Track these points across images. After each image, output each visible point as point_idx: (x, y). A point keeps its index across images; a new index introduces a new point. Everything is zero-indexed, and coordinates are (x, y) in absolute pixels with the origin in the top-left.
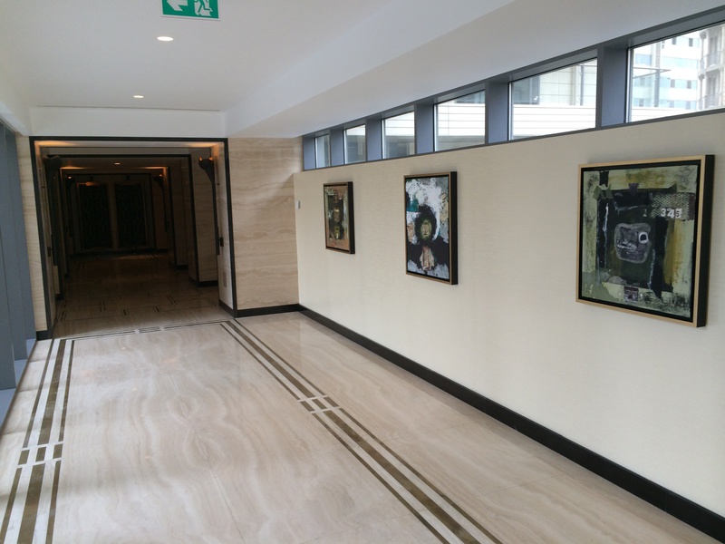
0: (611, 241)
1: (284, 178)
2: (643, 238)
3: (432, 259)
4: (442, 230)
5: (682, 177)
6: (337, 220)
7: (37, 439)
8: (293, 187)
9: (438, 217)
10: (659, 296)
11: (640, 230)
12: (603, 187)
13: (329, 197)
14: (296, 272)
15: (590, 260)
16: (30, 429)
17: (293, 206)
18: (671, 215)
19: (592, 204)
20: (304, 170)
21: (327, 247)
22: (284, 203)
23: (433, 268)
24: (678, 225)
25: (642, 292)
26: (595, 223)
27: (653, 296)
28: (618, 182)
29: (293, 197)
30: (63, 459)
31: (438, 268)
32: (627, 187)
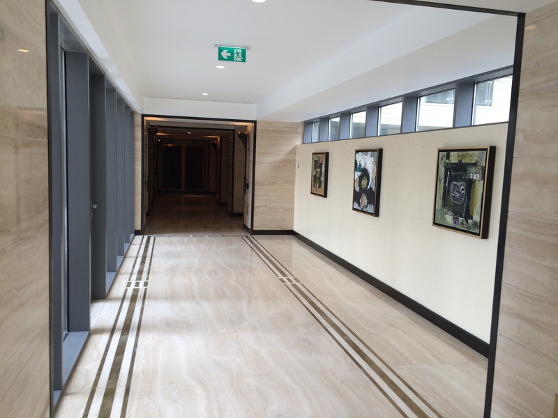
0: (449, 191)
1: (290, 148)
2: (463, 190)
3: (366, 201)
4: (372, 184)
5: (480, 157)
6: (318, 176)
7: (135, 278)
8: (295, 154)
9: (370, 176)
10: (467, 222)
11: (462, 185)
12: (447, 161)
13: (315, 161)
14: (293, 209)
15: (440, 201)
16: (131, 274)
17: (295, 166)
18: (475, 178)
19: (442, 170)
20: (303, 143)
21: (312, 193)
22: (288, 164)
23: (366, 207)
24: (477, 182)
25: (461, 219)
26: (443, 181)
27: (465, 222)
28: (454, 158)
29: (295, 160)
30: (148, 287)
31: (369, 206)
32: (457, 162)
